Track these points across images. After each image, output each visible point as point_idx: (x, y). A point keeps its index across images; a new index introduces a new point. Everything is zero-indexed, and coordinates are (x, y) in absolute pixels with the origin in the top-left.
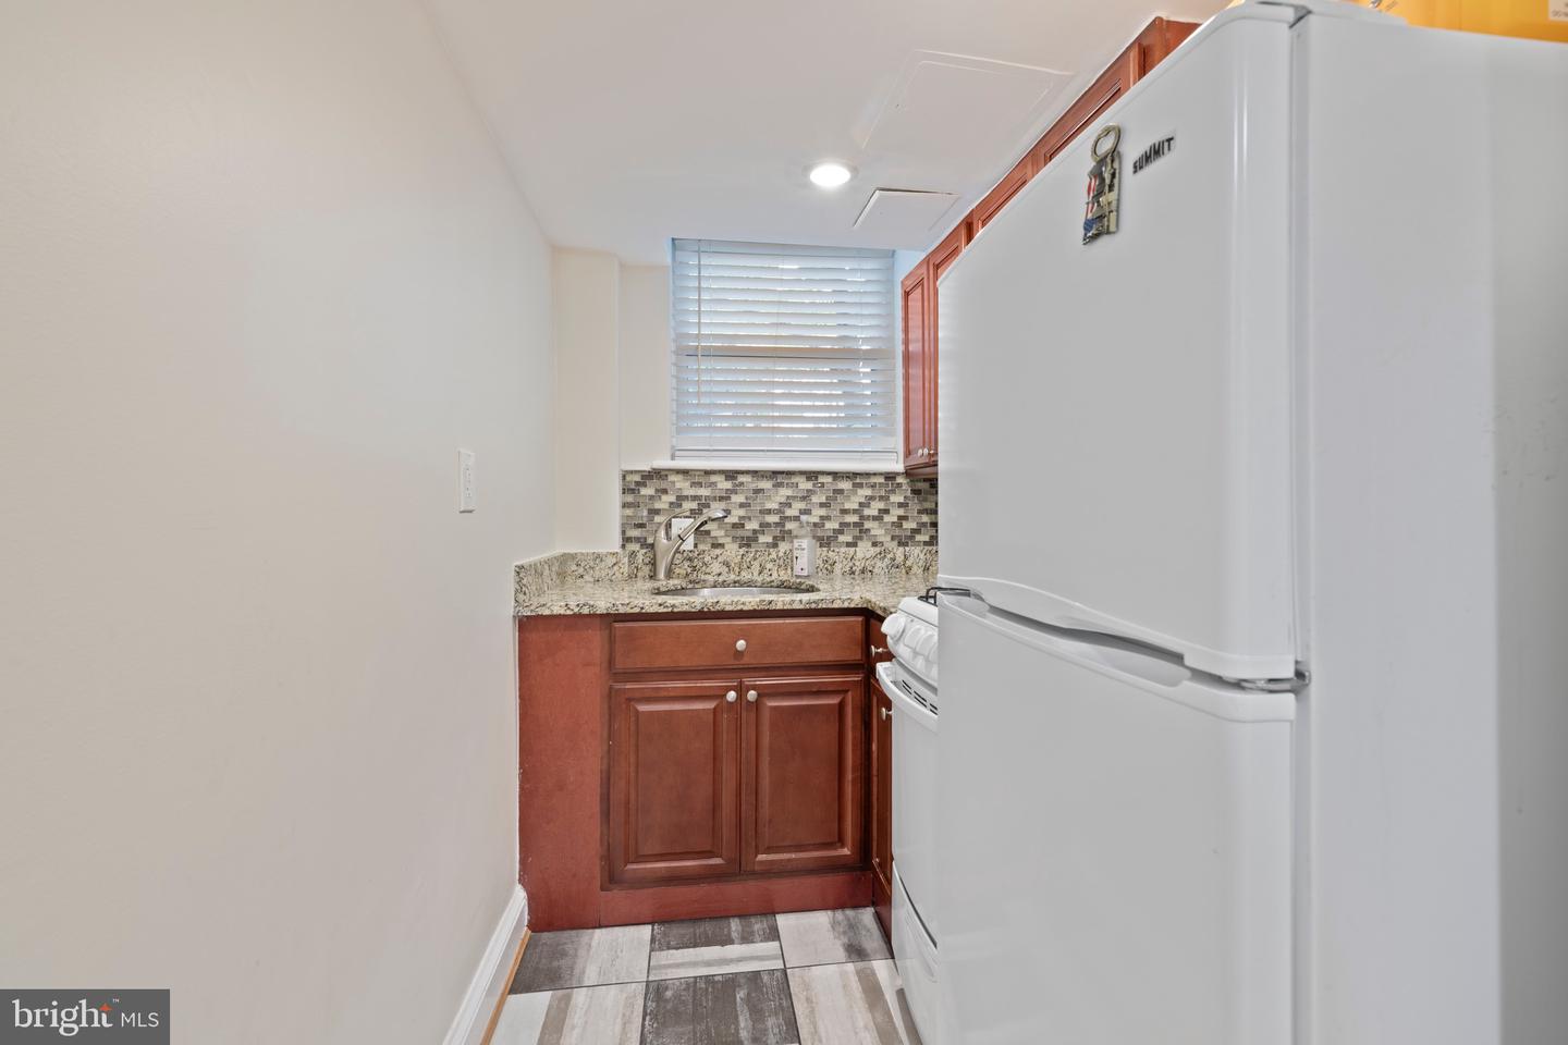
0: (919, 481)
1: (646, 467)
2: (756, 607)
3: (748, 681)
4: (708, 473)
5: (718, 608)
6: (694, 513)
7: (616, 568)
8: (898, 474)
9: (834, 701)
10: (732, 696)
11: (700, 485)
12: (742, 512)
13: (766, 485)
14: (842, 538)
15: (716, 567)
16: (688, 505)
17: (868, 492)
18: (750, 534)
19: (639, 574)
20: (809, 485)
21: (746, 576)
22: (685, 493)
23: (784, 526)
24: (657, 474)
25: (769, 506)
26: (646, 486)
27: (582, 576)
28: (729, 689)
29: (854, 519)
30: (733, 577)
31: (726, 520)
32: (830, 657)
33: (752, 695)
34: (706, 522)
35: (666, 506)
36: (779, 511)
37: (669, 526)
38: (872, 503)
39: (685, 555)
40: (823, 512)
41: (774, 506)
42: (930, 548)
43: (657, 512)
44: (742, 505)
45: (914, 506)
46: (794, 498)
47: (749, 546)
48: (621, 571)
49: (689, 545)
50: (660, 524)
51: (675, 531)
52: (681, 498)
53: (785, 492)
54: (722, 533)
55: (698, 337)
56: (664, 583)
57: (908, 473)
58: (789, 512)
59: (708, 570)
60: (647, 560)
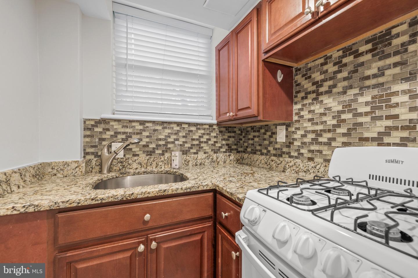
0: (222, 127)
1: (98, 118)
2: (156, 194)
3: (151, 236)
4: (131, 121)
5: (132, 197)
6: (123, 140)
7: (77, 169)
8: (214, 124)
9: (198, 238)
10: (141, 248)
11: (127, 127)
12: (147, 140)
13: (159, 128)
14: (192, 151)
15: (135, 165)
16: (120, 137)
17: (203, 132)
18: (151, 150)
19: (93, 171)
20: (178, 128)
21: (149, 169)
22: (119, 131)
23: (167, 146)
24: (104, 121)
25: (160, 137)
26: (97, 127)
27: (55, 175)
28: (139, 243)
29: (196, 142)
30: (143, 169)
31: (140, 144)
32: (196, 215)
33: (154, 245)
34: (129, 145)
35: (109, 137)
36: (165, 139)
37: (110, 146)
38: (204, 136)
39: (119, 160)
40: (184, 140)
41: (162, 137)
42: (226, 154)
43: (104, 140)
44: (147, 137)
45: (220, 137)
46: (172, 133)
47: (151, 155)
48: (81, 170)
49: (121, 155)
50: (105, 145)
51: (113, 149)
52: (117, 133)
53: (167, 131)
54: (138, 149)
55: (126, 59)
56: (106, 176)
57: (219, 124)
58: (169, 140)
59: (130, 167)
60: (98, 164)
